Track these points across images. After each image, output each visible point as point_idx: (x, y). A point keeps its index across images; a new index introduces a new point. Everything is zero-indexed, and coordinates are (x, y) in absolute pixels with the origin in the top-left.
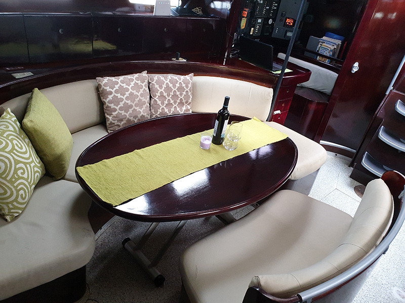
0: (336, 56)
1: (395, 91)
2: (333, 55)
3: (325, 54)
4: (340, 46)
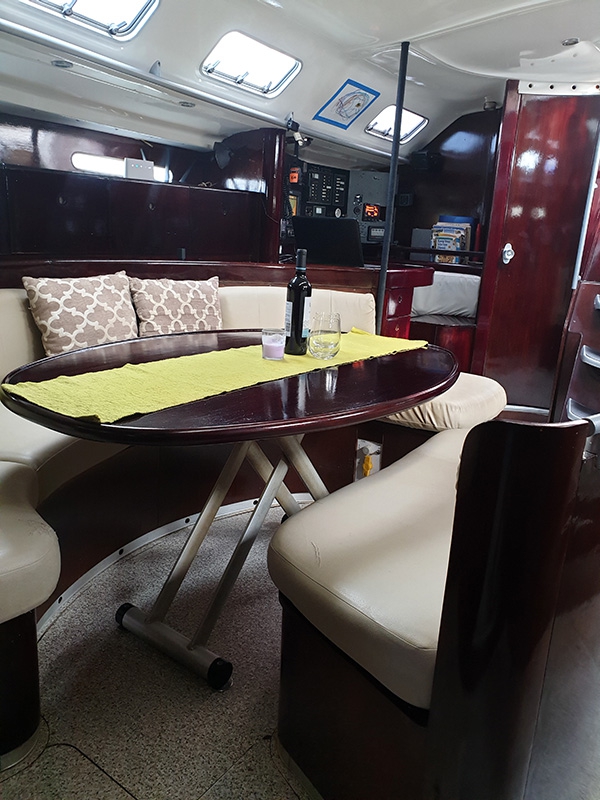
0: (468, 250)
1: (585, 282)
2: (463, 246)
3: (447, 248)
4: (469, 231)
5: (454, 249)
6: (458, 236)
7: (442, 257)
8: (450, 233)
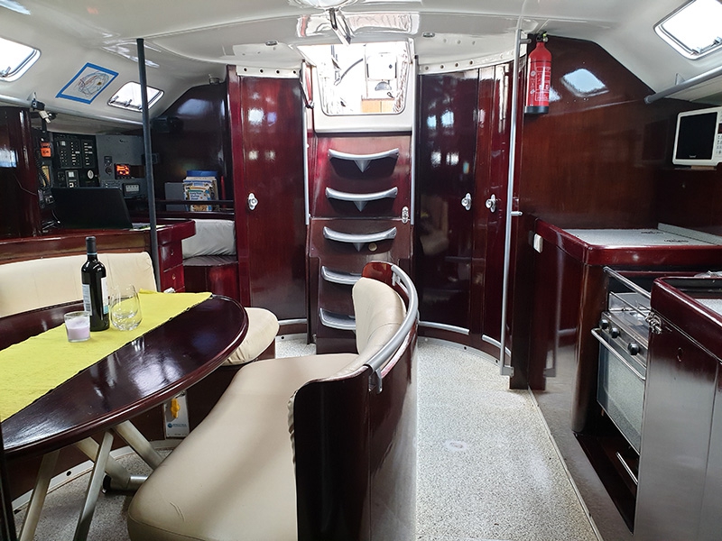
0: (217, 199)
1: (314, 219)
2: (213, 197)
3: (199, 199)
4: (216, 183)
5: (205, 199)
6: (207, 188)
7: (197, 208)
8: (199, 186)
